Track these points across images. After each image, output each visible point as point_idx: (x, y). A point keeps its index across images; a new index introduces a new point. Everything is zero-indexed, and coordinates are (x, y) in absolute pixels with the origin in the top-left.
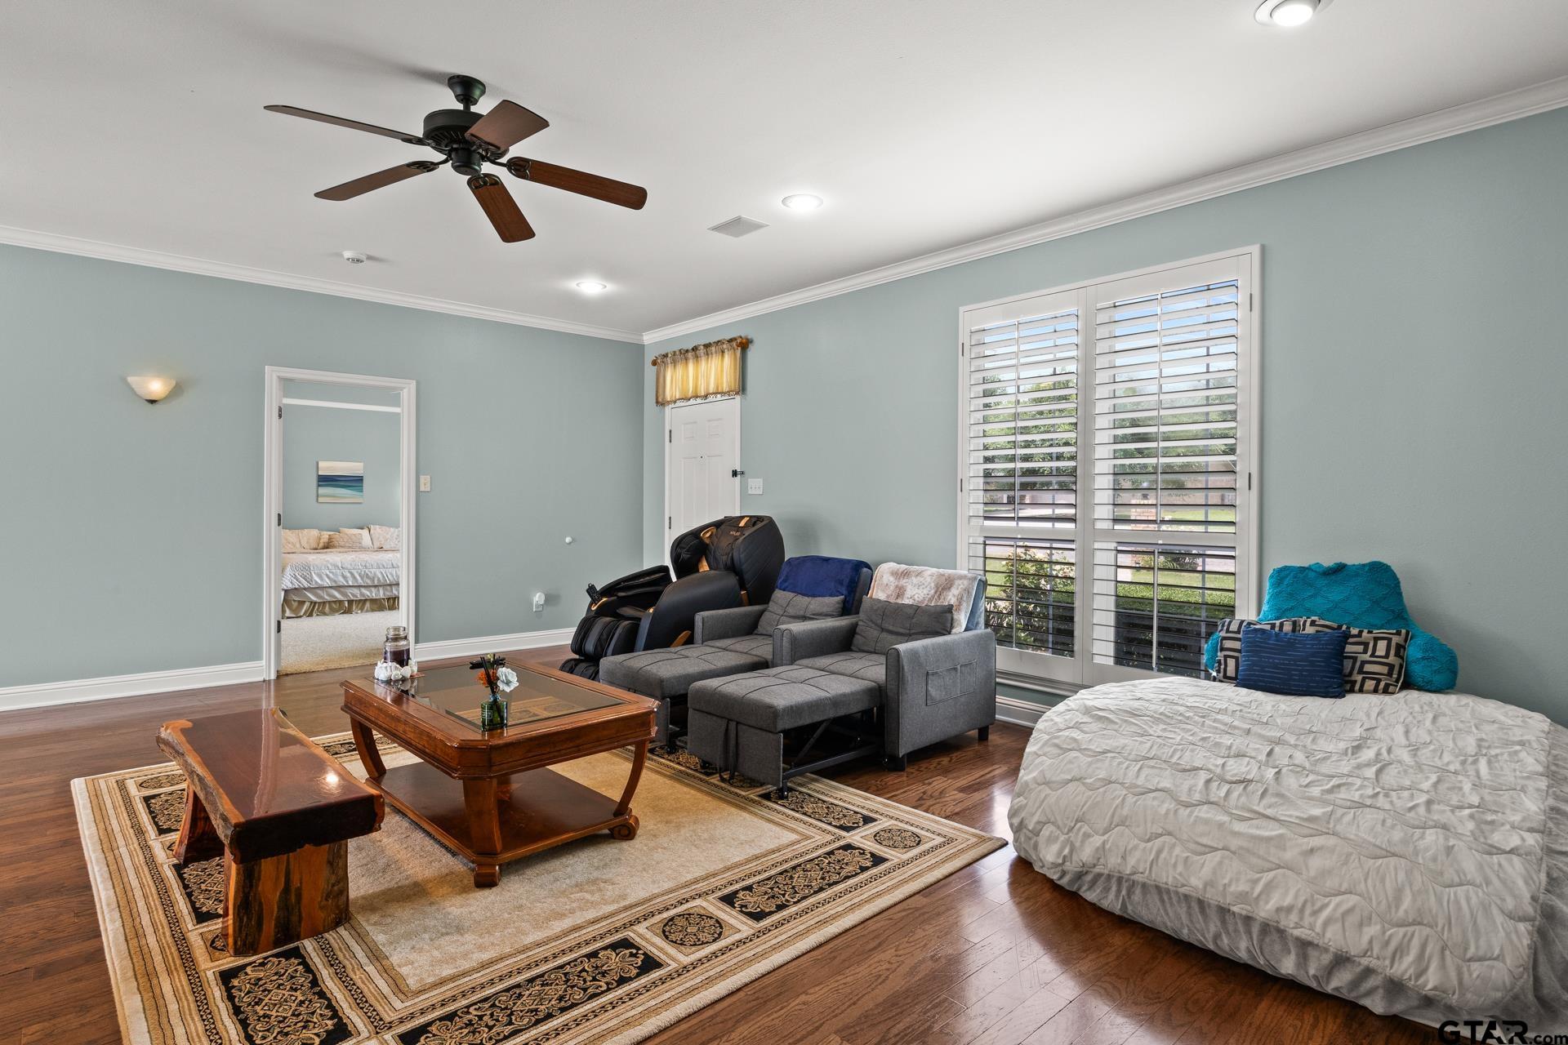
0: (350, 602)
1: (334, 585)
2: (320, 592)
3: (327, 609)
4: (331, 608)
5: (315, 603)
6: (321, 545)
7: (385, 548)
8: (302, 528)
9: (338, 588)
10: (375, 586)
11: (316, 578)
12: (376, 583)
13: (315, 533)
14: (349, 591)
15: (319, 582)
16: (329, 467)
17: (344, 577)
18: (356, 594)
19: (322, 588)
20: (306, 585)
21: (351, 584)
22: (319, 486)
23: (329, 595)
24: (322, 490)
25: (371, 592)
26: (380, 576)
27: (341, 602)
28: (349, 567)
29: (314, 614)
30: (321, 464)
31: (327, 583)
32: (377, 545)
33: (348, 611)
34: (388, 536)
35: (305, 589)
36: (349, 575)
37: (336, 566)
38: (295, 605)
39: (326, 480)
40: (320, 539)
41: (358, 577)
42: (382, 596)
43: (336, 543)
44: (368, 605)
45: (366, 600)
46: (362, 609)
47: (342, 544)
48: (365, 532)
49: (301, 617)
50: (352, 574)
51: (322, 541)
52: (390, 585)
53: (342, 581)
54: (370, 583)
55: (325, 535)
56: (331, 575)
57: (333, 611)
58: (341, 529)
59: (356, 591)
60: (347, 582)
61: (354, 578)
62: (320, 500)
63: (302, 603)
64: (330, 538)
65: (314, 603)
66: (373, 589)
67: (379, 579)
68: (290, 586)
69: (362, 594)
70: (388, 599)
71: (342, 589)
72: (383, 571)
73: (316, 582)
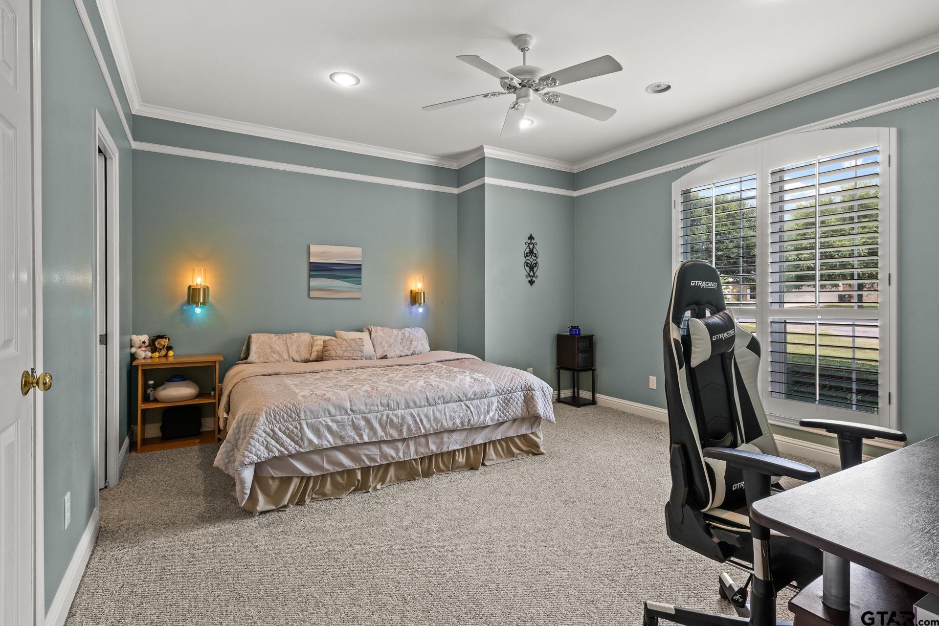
0: (365, 470)
1: (340, 443)
2: (316, 458)
3: (328, 486)
4: (335, 484)
5: (309, 478)
6: (314, 355)
7: (389, 356)
8: (291, 332)
9: (344, 448)
10: (404, 440)
11: (310, 434)
12: (405, 434)
13: (306, 337)
14: (363, 452)
15: (315, 440)
16: (322, 253)
17: (356, 428)
18: (372, 455)
19: (320, 451)
20: (292, 447)
21: (366, 439)
22: (310, 276)
23: (331, 462)
24: (315, 282)
25: (397, 450)
26: (411, 422)
27: (350, 472)
28: (363, 408)
29: (308, 500)
30: (314, 249)
31: (329, 440)
32: (380, 353)
33: (363, 487)
34: (392, 340)
35: (291, 456)
36: (363, 423)
37: (341, 408)
38: (274, 485)
39: (318, 269)
40: (312, 346)
41: (376, 425)
42: (413, 456)
43: (333, 353)
44: (392, 472)
45: (389, 465)
46: (383, 480)
47: (340, 353)
48: (365, 335)
49: (285, 506)
50: (368, 421)
51: (315, 349)
52: (426, 436)
53: (351, 435)
54: (395, 434)
55: (320, 340)
56: (334, 426)
57: (339, 490)
58: (337, 332)
59: (374, 451)
60: (361, 436)
61: (372, 428)
62: (312, 294)
63: (286, 481)
64: (325, 345)
65: (305, 479)
66: (400, 445)
67: (409, 426)
68: (264, 454)
69: (384, 455)
70: (422, 459)
71: (352, 450)
72: (414, 411)
73: (311, 442)
